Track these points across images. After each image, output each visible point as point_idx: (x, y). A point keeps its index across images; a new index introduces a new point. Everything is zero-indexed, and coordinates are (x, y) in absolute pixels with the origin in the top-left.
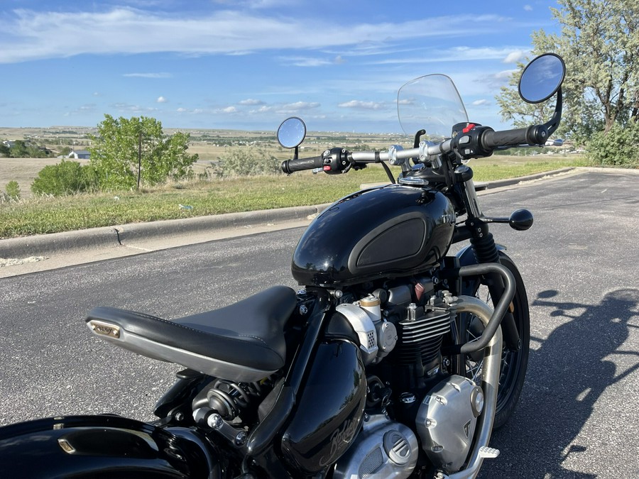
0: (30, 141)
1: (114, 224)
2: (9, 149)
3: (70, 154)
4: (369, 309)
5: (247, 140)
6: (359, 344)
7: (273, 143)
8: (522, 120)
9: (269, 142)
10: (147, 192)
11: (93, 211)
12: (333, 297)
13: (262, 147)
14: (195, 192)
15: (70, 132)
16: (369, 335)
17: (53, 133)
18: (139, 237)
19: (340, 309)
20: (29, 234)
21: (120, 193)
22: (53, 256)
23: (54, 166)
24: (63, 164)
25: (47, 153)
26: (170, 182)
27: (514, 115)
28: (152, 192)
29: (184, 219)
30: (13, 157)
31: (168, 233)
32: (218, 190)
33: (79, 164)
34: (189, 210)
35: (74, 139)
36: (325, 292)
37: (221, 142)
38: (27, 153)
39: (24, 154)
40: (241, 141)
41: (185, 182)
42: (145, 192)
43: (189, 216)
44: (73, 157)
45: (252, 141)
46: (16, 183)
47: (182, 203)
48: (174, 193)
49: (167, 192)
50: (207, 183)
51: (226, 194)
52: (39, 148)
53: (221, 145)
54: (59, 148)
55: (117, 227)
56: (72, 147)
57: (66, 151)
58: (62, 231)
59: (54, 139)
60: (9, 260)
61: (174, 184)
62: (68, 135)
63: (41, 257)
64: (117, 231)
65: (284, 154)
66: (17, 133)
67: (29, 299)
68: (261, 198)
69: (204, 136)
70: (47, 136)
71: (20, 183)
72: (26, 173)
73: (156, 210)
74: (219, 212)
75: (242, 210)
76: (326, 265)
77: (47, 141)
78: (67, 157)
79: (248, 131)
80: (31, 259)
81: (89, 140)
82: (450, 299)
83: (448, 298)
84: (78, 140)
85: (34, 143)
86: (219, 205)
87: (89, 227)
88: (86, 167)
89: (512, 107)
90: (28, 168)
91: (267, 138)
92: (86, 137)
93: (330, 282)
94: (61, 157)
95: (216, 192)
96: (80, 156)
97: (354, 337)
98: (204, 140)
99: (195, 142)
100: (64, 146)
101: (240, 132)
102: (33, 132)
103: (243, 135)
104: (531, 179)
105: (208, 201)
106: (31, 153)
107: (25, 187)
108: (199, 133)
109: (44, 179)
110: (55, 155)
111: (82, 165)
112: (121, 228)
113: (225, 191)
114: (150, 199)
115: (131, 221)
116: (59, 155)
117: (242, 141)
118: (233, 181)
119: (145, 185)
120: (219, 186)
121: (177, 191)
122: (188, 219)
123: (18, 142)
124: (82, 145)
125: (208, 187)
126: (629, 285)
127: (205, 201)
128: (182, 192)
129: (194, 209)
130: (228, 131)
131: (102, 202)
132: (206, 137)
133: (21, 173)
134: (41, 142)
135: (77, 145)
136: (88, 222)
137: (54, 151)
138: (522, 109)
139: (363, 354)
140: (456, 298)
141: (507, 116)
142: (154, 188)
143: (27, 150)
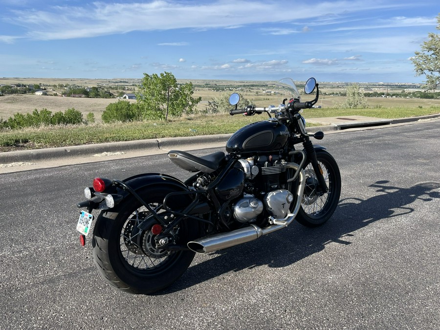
0: (100, 88)
1: (156, 138)
2: (88, 92)
3: (124, 96)
4: (250, 161)
5: (234, 87)
6: (244, 171)
7: (252, 89)
8: (431, 75)
9: (250, 88)
10: (171, 121)
11: (145, 131)
12: (238, 157)
13: (244, 92)
14: (198, 122)
15: (124, 82)
16: (247, 168)
17: (114, 82)
18: (168, 145)
19: (240, 161)
20: (117, 141)
21: (157, 121)
22: (128, 152)
23: (114, 104)
24: (120, 103)
25: (110, 95)
26: (184, 115)
27: (425, 71)
28: (174, 121)
29: (192, 137)
30: (91, 97)
31: (183, 144)
32: (212, 121)
33: (129, 102)
34: (195, 132)
35: (126, 87)
36: (235, 155)
37: (217, 88)
38: (99, 95)
39: (97, 95)
40: (230, 87)
41: (193, 116)
42: (170, 121)
43: (195, 135)
44: (125, 98)
45: (238, 87)
46: (93, 114)
47: (191, 128)
48: (187, 122)
49: (183, 122)
50: (206, 117)
51: (216, 123)
52: (106, 92)
53: (218, 90)
54: (118, 92)
55: (158, 139)
56: (125, 91)
57: (122, 94)
58: (132, 140)
59: (115, 86)
60: (109, 153)
61: (187, 117)
62: (123, 84)
63: (123, 152)
64: (158, 141)
65: (259, 96)
66: (93, 82)
67: (122, 169)
68: (236, 126)
69: (206, 84)
70: (111, 85)
71: (95, 114)
72: (98, 108)
73: (177, 131)
74: (211, 134)
75: (223, 133)
76: (236, 146)
77: (110, 87)
78: (122, 98)
79: (236, 81)
80: (118, 153)
81: (135, 87)
82: (284, 162)
83: (283, 162)
84: (129, 87)
85: (103, 89)
86: (211, 130)
87: (144, 139)
88: (133, 105)
89: (423, 66)
90: (100, 105)
91: (248, 86)
92: (133, 85)
93: (237, 152)
94: (118, 98)
95: (211, 122)
96: (130, 98)
97: (243, 168)
98: (206, 87)
99: (200, 89)
100: (121, 91)
101: (230, 81)
102: (103, 82)
103: (232, 84)
104: (428, 118)
105: (205, 127)
106: (101, 94)
107: (98, 116)
108: (203, 83)
109: (109, 111)
110: (115, 97)
111: (131, 103)
112: (160, 140)
113: (216, 122)
114: (173, 125)
115: (165, 137)
116: (117, 97)
117: (232, 87)
118: (222, 116)
119: (170, 117)
120: (213, 119)
121: (188, 121)
122: (194, 137)
123: (94, 88)
124: (131, 90)
125: (206, 119)
126: (436, 181)
127: (204, 127)
128: (191, 122)
129: (198, 132)
130: (222, 81)
131: (148, 126)
132: (207, 85)
133: (96, 108)
134: (107, 88)
135: (128, 90)
136: (144, 136)
137: (114, 94)
138: (431, 67)
139: (245, 174)
140: (286, 163)
141: (419, 72)
142: (175, 119)
143: (99, 93)
